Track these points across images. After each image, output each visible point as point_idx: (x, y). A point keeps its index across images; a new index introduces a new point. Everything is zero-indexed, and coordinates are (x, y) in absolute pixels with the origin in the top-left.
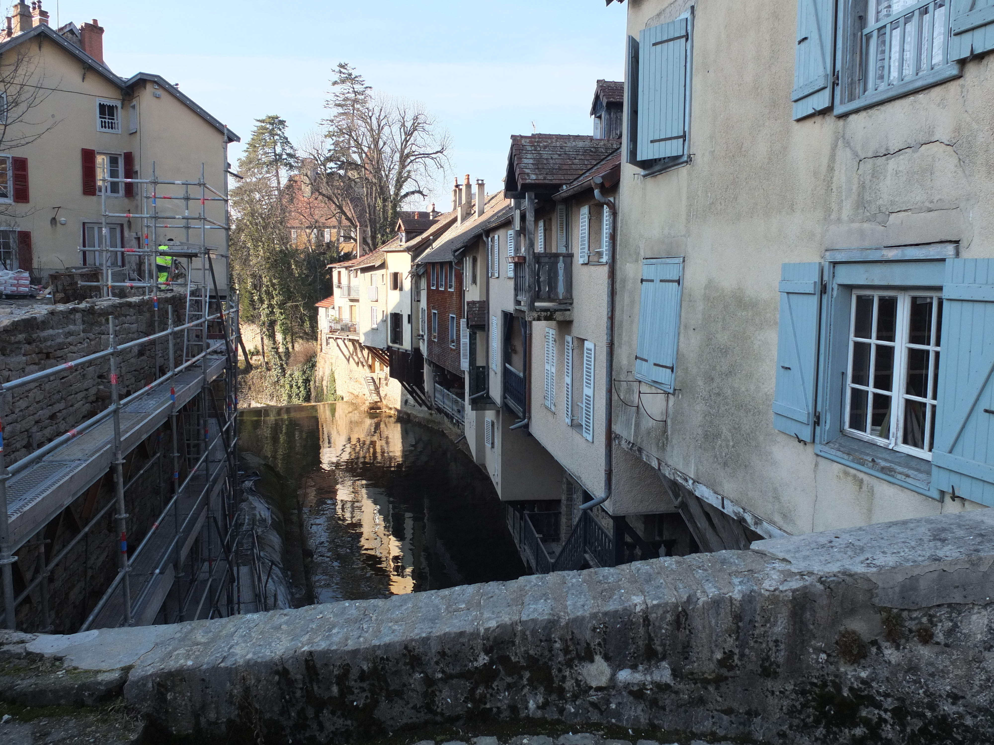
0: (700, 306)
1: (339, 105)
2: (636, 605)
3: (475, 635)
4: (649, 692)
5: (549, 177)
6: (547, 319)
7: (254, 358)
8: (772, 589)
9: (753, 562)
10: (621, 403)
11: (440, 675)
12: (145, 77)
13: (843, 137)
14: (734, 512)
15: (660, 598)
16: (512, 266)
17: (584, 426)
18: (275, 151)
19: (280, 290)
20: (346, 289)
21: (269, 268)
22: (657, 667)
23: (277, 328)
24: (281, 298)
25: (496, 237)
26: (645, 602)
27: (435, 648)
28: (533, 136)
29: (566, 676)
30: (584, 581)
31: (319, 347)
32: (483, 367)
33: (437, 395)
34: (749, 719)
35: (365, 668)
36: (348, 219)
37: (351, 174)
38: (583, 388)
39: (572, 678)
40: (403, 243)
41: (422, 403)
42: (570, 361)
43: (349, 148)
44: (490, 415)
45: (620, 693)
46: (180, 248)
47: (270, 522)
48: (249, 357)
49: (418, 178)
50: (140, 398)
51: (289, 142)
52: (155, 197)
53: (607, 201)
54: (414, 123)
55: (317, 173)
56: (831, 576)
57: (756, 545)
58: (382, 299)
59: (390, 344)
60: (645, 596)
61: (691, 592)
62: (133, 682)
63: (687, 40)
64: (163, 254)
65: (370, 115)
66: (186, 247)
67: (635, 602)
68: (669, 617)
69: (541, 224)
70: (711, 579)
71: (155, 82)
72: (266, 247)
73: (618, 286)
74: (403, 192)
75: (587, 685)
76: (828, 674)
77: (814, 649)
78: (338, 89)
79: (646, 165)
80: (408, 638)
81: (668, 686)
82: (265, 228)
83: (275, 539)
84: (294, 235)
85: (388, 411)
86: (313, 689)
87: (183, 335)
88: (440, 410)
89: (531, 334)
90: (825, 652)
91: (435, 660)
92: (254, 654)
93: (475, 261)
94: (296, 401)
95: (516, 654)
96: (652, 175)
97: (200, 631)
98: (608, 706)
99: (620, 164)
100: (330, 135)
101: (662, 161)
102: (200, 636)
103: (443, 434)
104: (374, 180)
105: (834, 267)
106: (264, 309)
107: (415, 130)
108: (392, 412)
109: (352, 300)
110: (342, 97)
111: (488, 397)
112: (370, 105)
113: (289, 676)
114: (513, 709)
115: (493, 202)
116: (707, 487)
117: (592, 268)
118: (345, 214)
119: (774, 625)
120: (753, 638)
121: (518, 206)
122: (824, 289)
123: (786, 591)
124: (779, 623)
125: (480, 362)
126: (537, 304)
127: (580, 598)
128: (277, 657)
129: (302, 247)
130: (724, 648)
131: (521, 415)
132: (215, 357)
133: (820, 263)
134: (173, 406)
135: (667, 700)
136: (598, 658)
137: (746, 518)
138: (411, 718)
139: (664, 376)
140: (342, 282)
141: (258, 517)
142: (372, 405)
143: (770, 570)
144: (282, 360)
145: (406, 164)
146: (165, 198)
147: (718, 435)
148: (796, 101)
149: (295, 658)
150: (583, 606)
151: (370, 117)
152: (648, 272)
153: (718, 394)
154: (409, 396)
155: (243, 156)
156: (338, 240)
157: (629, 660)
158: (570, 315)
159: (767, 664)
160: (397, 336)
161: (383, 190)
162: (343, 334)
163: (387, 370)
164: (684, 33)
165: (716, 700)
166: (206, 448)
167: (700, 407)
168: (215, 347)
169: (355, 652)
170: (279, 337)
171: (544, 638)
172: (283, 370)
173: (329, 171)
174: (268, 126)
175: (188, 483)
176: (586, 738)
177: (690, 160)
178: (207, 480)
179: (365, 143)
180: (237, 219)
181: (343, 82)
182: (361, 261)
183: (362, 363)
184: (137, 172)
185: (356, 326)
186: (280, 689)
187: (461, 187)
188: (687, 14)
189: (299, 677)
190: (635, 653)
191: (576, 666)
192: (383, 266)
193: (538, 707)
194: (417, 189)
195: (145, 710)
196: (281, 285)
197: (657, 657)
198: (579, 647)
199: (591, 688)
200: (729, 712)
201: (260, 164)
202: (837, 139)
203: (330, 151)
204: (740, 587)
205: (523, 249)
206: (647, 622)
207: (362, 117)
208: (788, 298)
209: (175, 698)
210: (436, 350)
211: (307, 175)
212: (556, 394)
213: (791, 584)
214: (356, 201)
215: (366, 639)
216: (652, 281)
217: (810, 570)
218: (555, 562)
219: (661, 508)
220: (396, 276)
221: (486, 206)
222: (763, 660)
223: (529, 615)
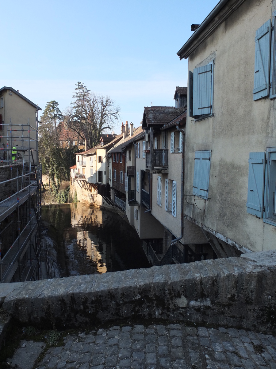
0: (218, 168)
1: (78, 97)
2: (197, 277)
3: (135, 288)
4: (202, 309)
5: (159, 122)
6: (158, 173)
7: (46, 187)
8: (250, 272)
9: (242, 262)
10: (187, 203)
11: (122, 302)
12: (6, 88)
13: (273, 106)
14: (231, 243)
15: (206, 275)
16: (145, 154)
17: (173, 212)
18: (54, 113)
19: (57, 163)
20: (81, 163)
21: (52, 155)
22: (205, 300)
23: (55, 176)
24: (57, 165)
25: (138, 143)
26: (200, 276)
27: (120, 292)
28: (152, 107)
29: (170, 303)
30: (177, 268)
31: (71, 183)
32: (134, 190)
33: (116, 200)
34: (241, 320)
35: (93, 299)
36: (81, 137)
37: (83, 121)
38: (172, 198)
39: (172, 304)
40: (103, 146)
41: (110, 203)
42: (167, 188)
43: (82, 112)
44: (136, 208)
45: (191, 310)
46: (20, 148)
47: (52, 246)
48: (44, 187)
49: (108, 122)
50: (6, 201)
51: (59, 110)
52: (11, 130)
53: (181, 130)
54: (106, 103)
55: (70, 121)
56: (273, 267)
57: (242, 256)
58: (95, 166)
59: (98, 182)
60: (200, 274)
61: (219, 272)
62: (6, 302)
63: (212, 72)
64: (14, 150)
65: (90, 100)
66: (23, 148)
67: (197, 276)
68: (210, 282)
69: (156, 139)
70: (226, 268)
71: (10, 90)
72: (51, 147)
73: (186, 161)
74: (102, 127)
75: (178, 306)
76: (272, 303)
77: (266, 294)
78: (78, 91)
79: (196, 117)
80: (110, 289)
81: (209, 307)
82: (51, 141)
83: (54, 252)
84: (61, 143)
85: (97, 206)
86: (73, 306)
87: (21, 179)
88: (117, 206)
89: (152, 179)
90: (270, 295)
91: (120, 296)
92: (51, 293)
93: (130, 152)
94: (62, 202)
95: (151, 295)
96: (199, 121)
97: (31, 285)
98: (186, 314)
99: (186, 117)
100: (75, 107)
101: (203, 116)
102: (30, 287)
103: (118, 214)
104: (91, 123)
105: (270, 154)
106: (50, 170)
107: (107, 105)
108: (99, 206)
109: (83, 166)
110: (79, 94)
111: (135, 201)
112: (90, 96)
113: (65, 302)
114: (150, 315)
115: (137, 131)
116: (221, 234)
117: (176, 155)
118: (81, 135)
119: (251, 285)
120: (242, 290)
121: (147, 132)
122: (266, 162)
123: (255, 272)
124: (253, 284)
125: (132, 188)
126: (154, 167)
127: (176, 274)
128: (60, 295)
129: (64, 147)
130: (231, 293)
131: (148, 208)
132: (33, 187)
133: (265, 152)
134: (18, 204)
135: (209, 312)
136: (183, 297)
137: (236, 245)
138: (111, 318)
139: (204, 194)
140: (79, 160)
141: (48, 244)
142: (91, 204)
143: (249, 265)
144: (57, 188)
145: (103, 117)
146: (14, 130)
147: (225, 215)
148: (255, 94)
149: (67, 295)
150: (177, 277)
151: (90, 101)
152: (198, 156)
153: (225, 200)
154: (105, 201)
155: (42, 115)
156: (78, 145)
157: (194, 298)
158: (167, 171)
159: (248, 299)
160: (100, 179)
161: (95, 127)
162: (80, 178)
163: (97, 191)
164: (210, 70)
165: (228, 313)
166: (30, 219)
167: (218, 205)
168: (33, 183)
169: (90, 294)
170: (56, 180)
171: (162, 289)
172: (57, 191)
173: (74, 120)
174: (51, 105)
175: (23, 232)
176: (178, 326)
177: (213, 115)
178: (30, 231)
179: (88, 110)
180: (40, 137)
181: (79, 88)
182: (87, 152)
183: (87, 189)
184: (3, 121)
185: (85, 176)
186: (61, 306)
187: (124, 125)
188: (212, 63)
189: (68, 302)
190: (197, 295)
191: (174, 299)
192: (95, 154)
193: (159, 314)
194: (108, 126)
195: (10, 313)
196: (57, 161)
197: (205, 296)
198: (175, 292)
199: (180, 307)
200: (233, 317)
201: (48, 118)
202: (271, 107)
203: (75, 113)
204: (237, 271)
205: (149, 148)
206: (201, 284)
207: (87, 101)
208: (252, 165)
209: (22, 309)
210: (115, 184)
211: (66, 122)
212: (162, 200)
213: (257, 270)
214: (85, 131)
215: (94, 289)
216: (199, 159)
217: (265, 265)
218: (161, 261)
219: (202, 241)
220: (100, 157)
221: (134, 132)
222: (246, 298)
223: (156, 281)
